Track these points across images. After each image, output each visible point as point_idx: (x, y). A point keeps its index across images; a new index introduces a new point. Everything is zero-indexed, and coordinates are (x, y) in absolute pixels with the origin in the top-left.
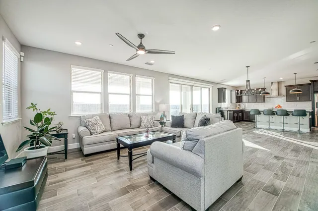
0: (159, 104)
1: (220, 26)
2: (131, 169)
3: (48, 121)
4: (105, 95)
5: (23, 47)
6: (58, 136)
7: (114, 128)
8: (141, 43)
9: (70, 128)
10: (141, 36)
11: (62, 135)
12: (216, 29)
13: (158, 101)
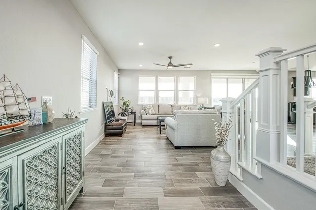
0: (199, 97)
1: (220, 44)
2: (161, 133)
3: (128, 106)
4: (157, 91)
5: (120, 70)
6: (132, 113)
7: (160, 113)
8: (170, 62)
9: (137, 110)
10: (170, 58)
11: (133, 113)
12: (217, 45)
13: (199, 95)
